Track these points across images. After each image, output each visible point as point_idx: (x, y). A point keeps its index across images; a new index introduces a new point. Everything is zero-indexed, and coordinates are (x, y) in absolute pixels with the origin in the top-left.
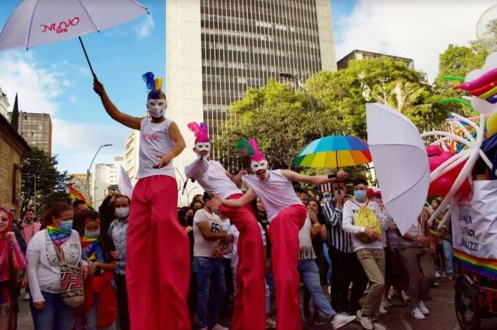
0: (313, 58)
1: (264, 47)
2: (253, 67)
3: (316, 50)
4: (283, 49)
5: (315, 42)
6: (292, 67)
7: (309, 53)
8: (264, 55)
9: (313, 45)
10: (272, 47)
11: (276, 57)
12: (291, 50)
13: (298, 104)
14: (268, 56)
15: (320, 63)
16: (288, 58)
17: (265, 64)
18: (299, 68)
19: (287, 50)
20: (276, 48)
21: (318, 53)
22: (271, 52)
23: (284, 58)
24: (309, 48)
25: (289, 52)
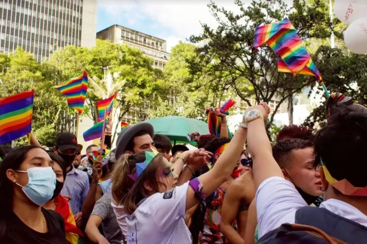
0: (74, 26)
1: (27, 7)
2: (14, 25)
3: (78, 18)
4: (46, 13)
5: (78, 11)
6: (53, 31)
7: (71, 21)
8: (26, 16)
9: (75, 14)
10: (35, 10)
11: (38, 19)
12: (54, 15)
13: (38, 74)
14: (30, 17)
15: (80, 31)
16: (49, 22)
17: (26, 24)
18: (60, 33)
19: (50, 14)
20: (39, 11)
21: (80, 22)
22: (34, 14)
23: (46, 21)
24: (71, 16)
25: (52, 17)
